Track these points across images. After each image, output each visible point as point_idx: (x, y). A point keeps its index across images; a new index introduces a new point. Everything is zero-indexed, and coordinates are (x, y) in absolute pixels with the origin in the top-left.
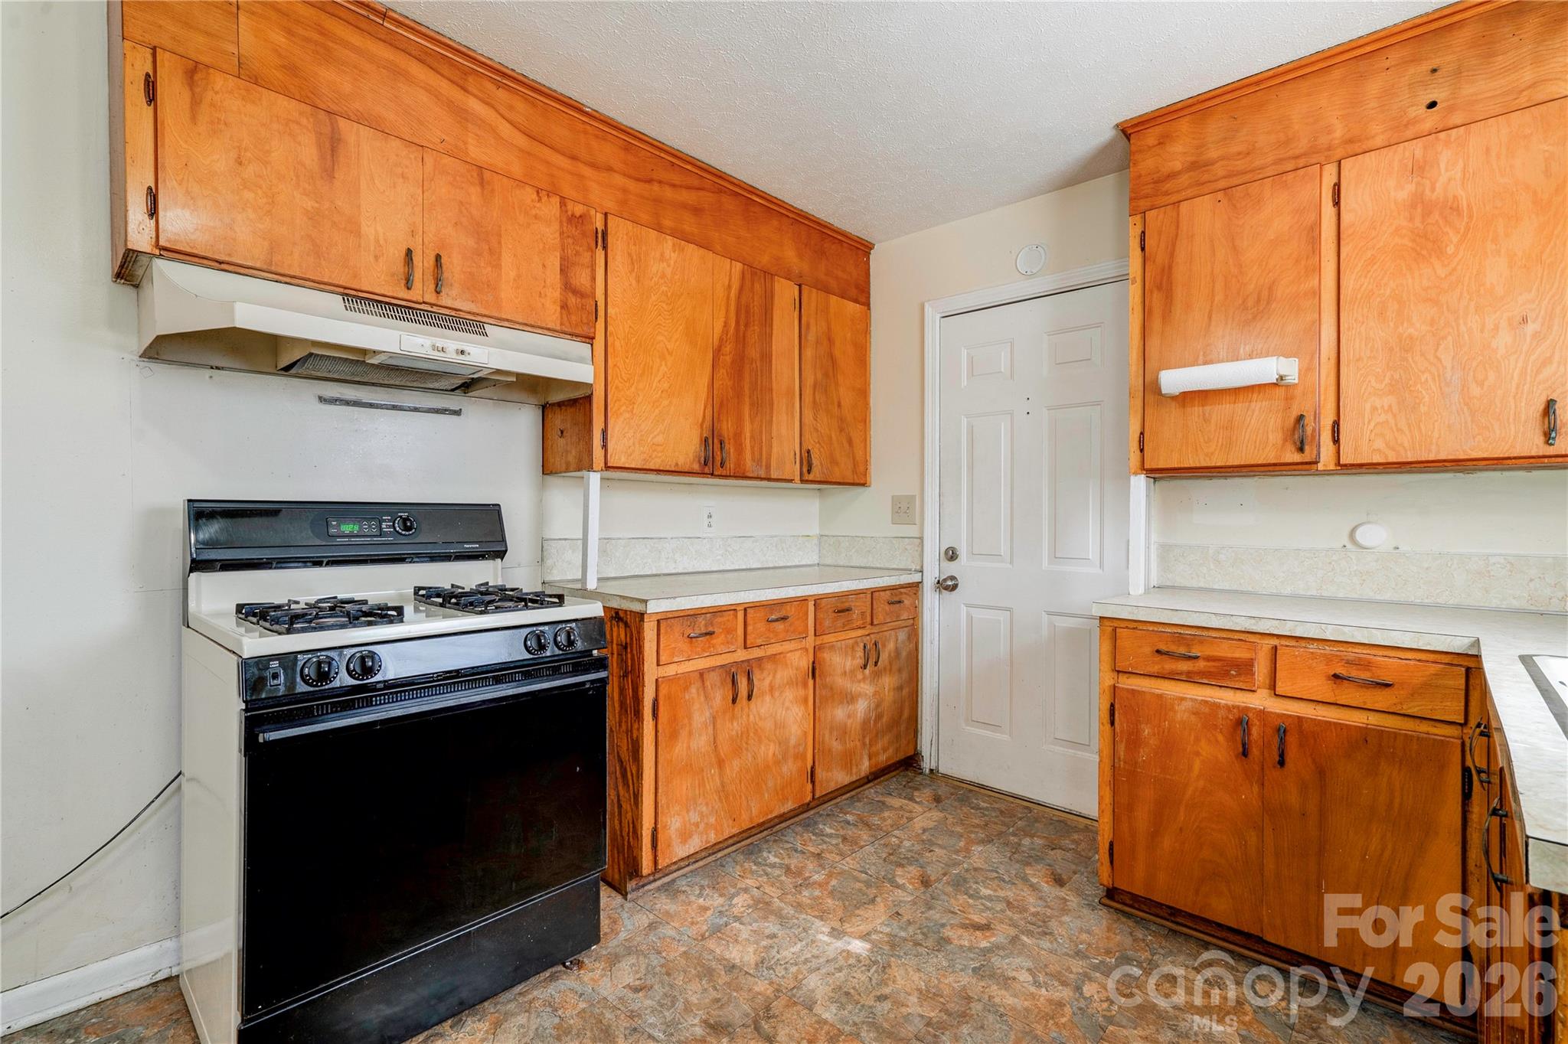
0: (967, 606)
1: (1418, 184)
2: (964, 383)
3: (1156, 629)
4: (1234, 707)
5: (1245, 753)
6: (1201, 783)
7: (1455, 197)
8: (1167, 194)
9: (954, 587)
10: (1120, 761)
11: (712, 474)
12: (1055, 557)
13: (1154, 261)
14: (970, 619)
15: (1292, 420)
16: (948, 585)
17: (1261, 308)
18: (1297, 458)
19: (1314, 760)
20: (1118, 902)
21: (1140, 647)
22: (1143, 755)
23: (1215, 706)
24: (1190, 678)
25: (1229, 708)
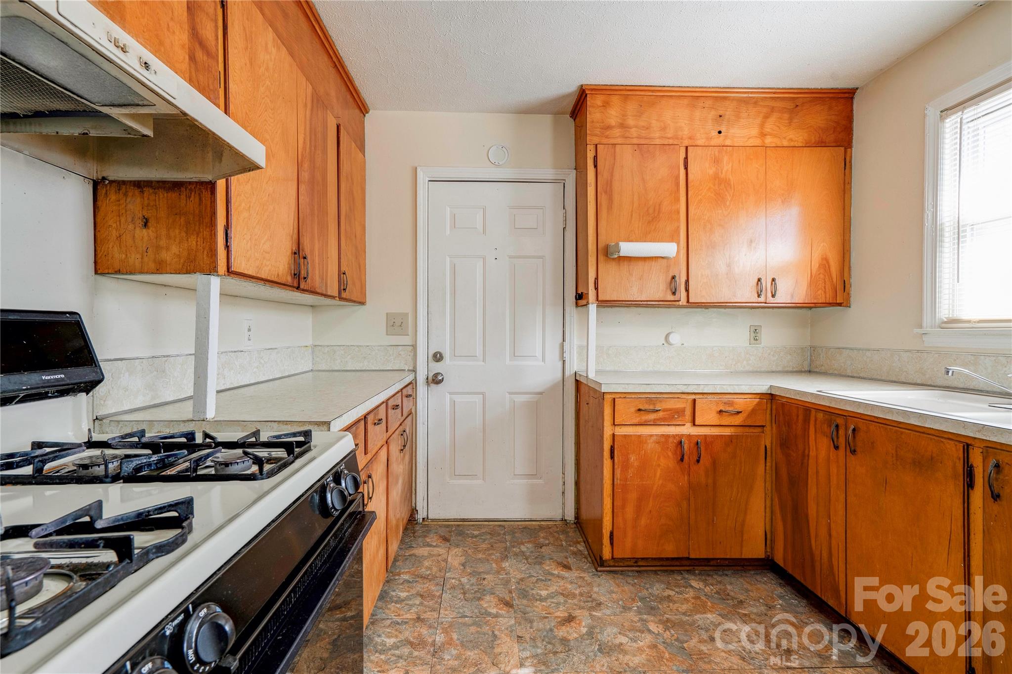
0: (450, 393)
1: (716, 168)
2: (448, 232)
3: (636, 396)
4: (676, 435)
5: (682, 460)
6: (661, 482)
7: (729, 179)
8: (607, 137)
9: (441, 381)
10: (617, 479)
11: (298, 288)
12: (514, 355)
13: (602, 176)
14: (453, 404)
15: (670, 278)
16: (436, 380)
17: (656, 215)
18: (672, 298)
19: (711, 457)
20: (606, 567)
21: (629, 408)
22: (630, 473)
23: (667, 437)
24: (655, 424)
25: (674, 436)
